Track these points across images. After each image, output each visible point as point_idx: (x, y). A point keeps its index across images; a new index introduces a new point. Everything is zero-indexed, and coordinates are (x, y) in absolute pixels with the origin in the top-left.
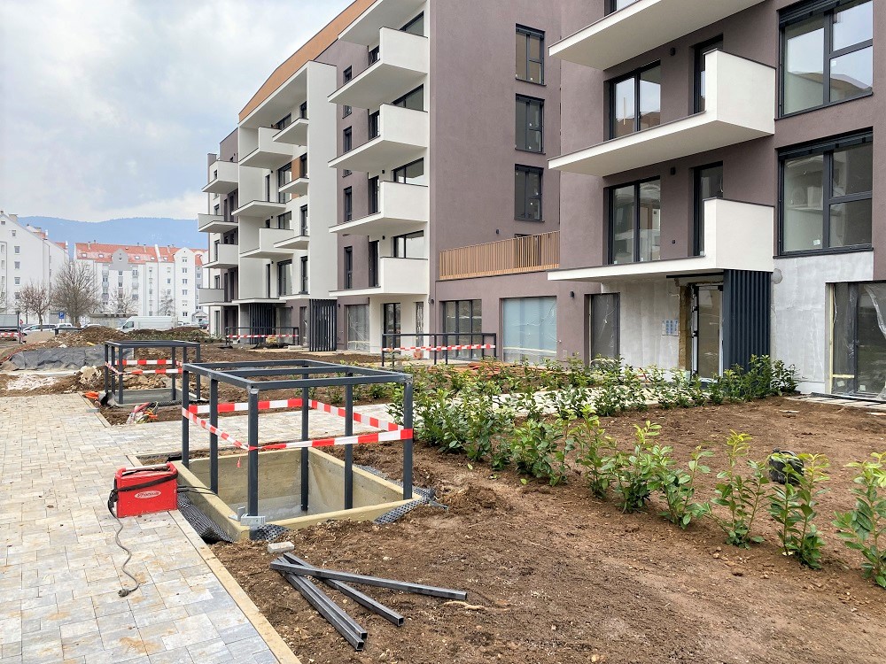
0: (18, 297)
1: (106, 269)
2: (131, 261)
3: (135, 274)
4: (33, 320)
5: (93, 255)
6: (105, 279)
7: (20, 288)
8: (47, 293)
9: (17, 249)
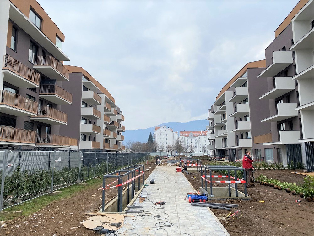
0: (166, 147)
1: (188, 138)
2: (194, 136)
3: (196, 140)
4: (170, 154)
5: (184, 134)
6: (187, 141)
7: (167, 145)
8: (173, 146)
9: (166, 134)
